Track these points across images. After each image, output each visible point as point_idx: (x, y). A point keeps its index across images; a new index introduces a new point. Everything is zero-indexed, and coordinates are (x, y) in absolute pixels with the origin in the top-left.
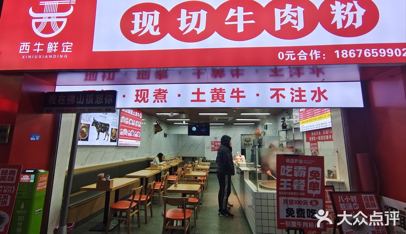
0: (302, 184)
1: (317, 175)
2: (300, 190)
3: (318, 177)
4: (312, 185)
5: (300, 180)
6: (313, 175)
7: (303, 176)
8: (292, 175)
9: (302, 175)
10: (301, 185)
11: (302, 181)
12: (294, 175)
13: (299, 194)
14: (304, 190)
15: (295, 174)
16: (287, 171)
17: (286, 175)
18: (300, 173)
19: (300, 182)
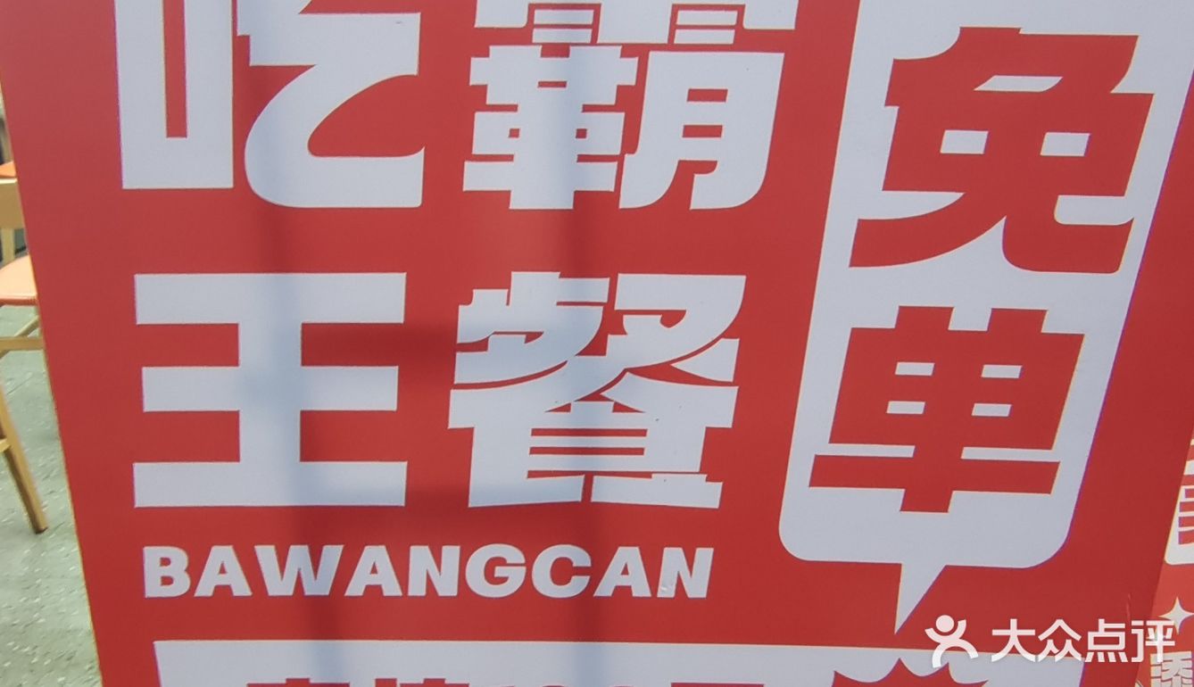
0: (665, 372)
1: (1064, 144)
2: (606, 492)
3: (1073, 210)
4: (911, 388)
5: (637, 289)
6: (964, 142)
7: (707, 195)
8: (413, 165)
9: (687, 172)
10: (637, 391)
11: (671, 318)
12: (476, 178)
13: (596, 572)
14: (707, 495)
15: (487, 131)
16: (282, 76)
17: (262, 186)
18: (630, 101)
19: (613, 321)
